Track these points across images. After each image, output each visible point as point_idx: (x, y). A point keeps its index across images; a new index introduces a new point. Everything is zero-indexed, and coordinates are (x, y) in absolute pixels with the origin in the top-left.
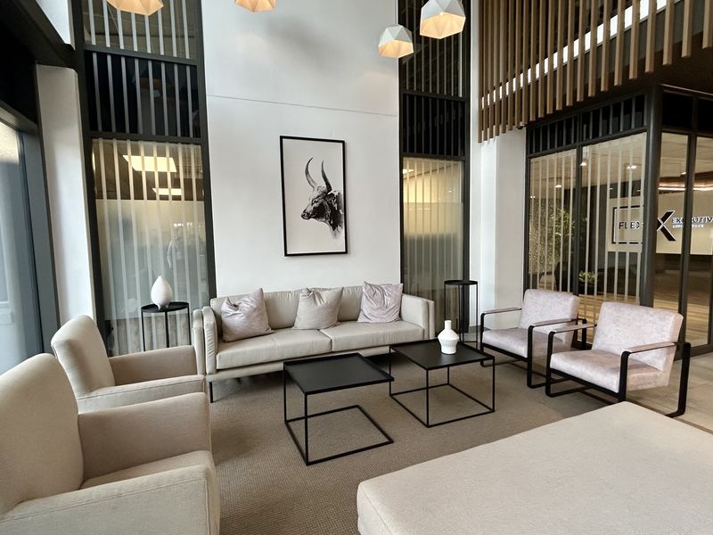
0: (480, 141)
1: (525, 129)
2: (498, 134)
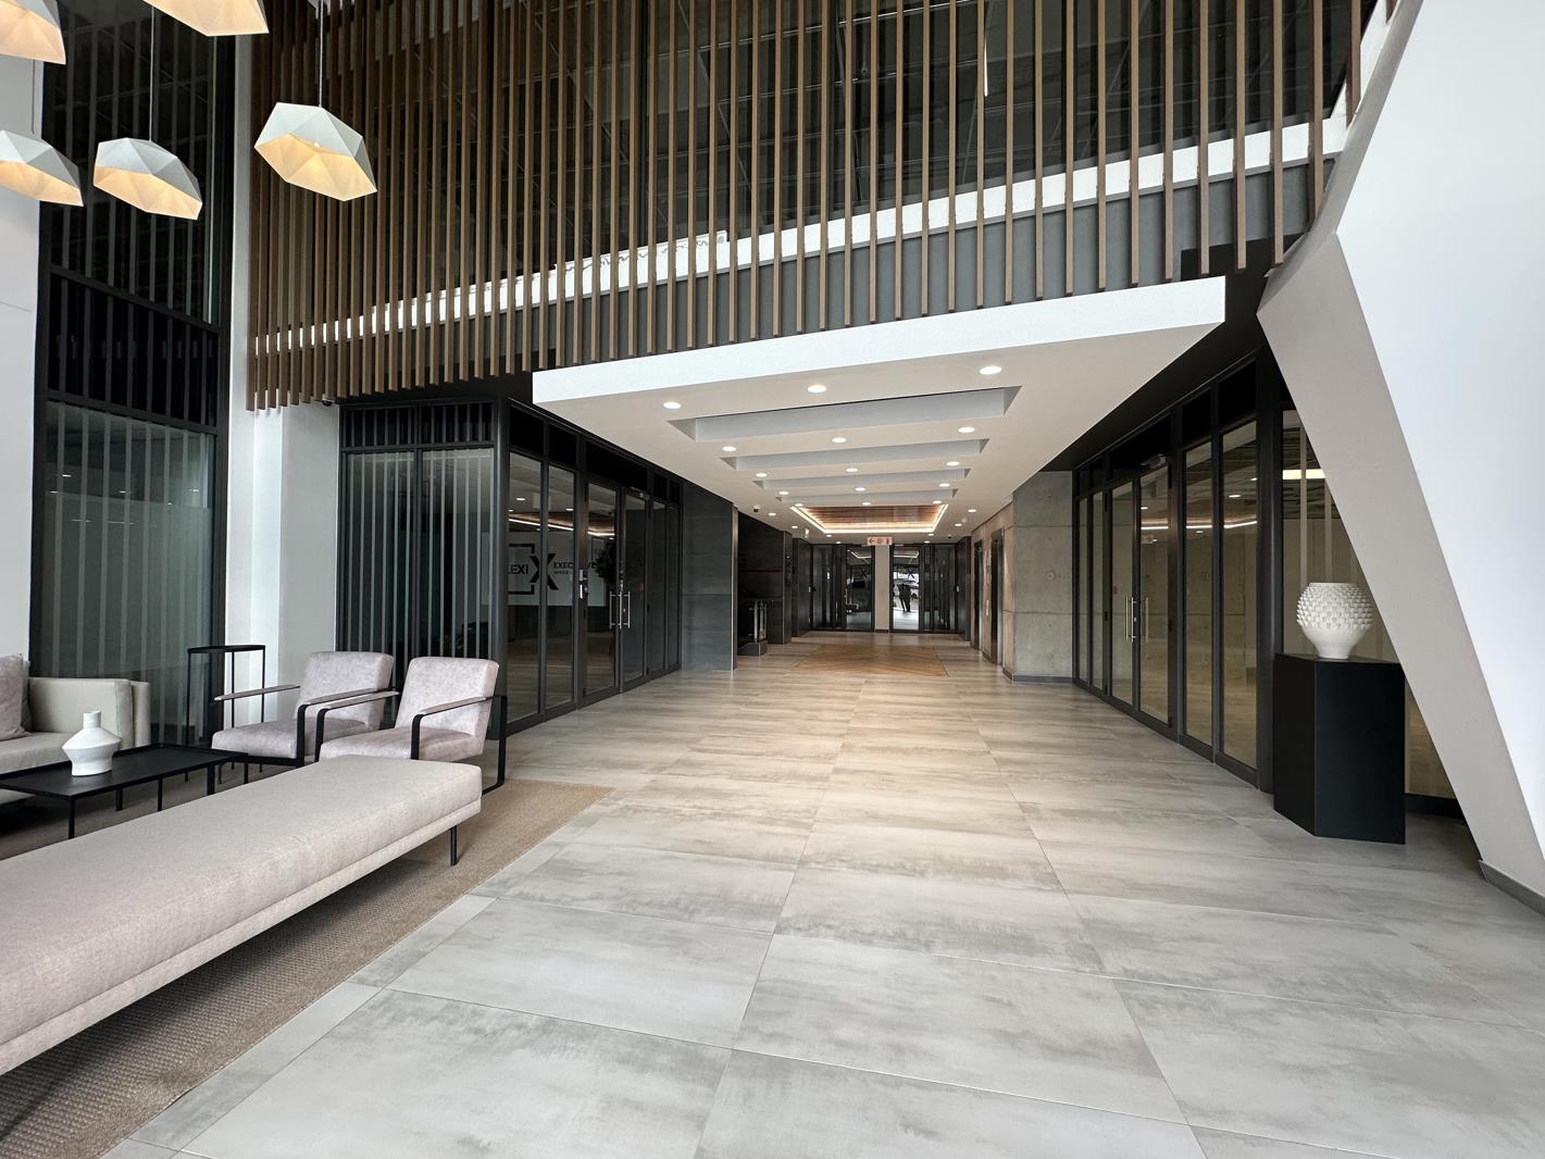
0: (250, 407)
1: (337, 408)
2: (284, 404)
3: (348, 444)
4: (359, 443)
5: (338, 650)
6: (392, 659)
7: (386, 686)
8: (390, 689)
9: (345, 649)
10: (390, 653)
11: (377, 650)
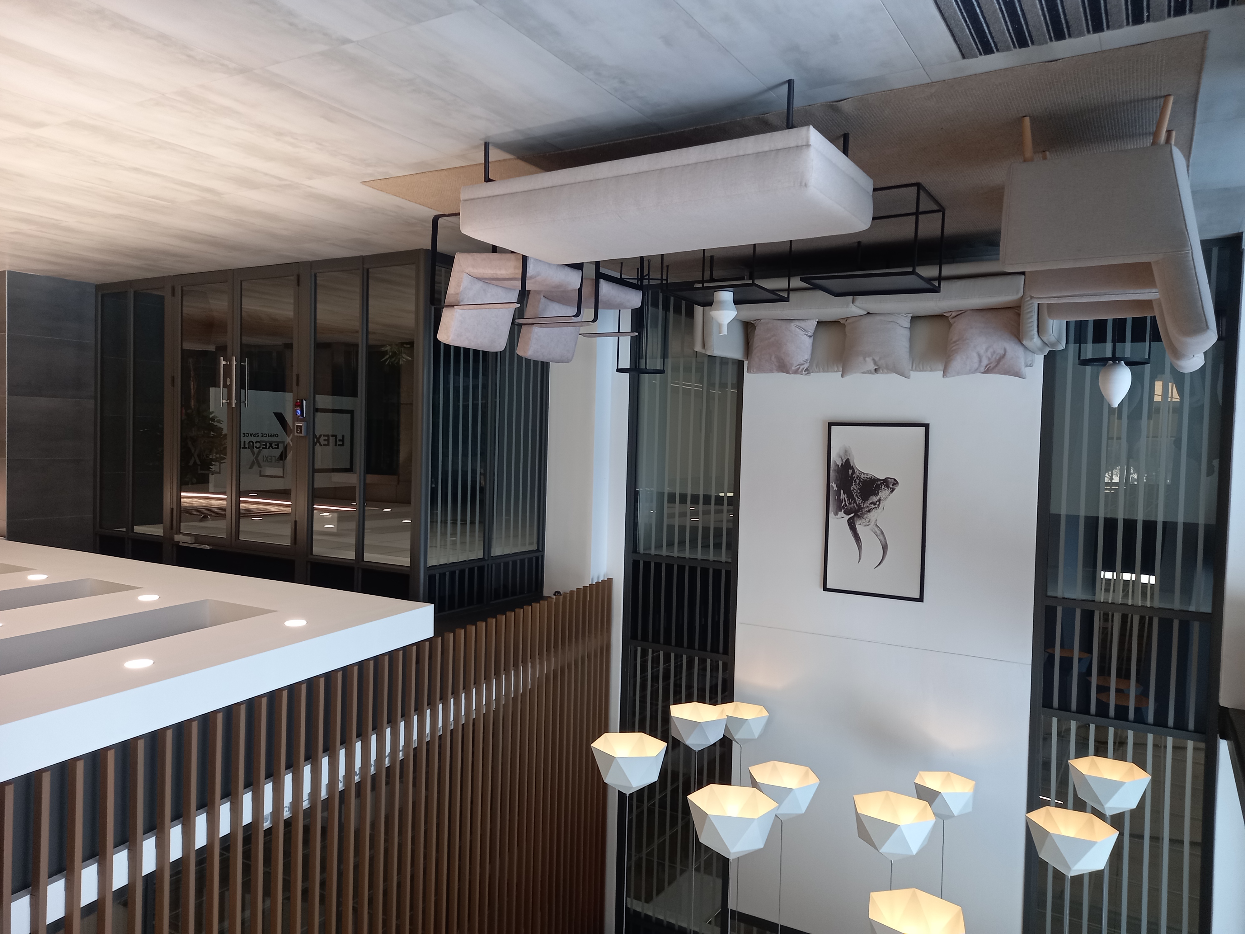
0: (610, 581)
3: (537, 558)
4: (530, 560)
5: (548, 364)
6: (520, 351)
7: (524, 327)
8: (520, 325)
9: (543, 363)
10: (520, 358)
11: (528, 361)
